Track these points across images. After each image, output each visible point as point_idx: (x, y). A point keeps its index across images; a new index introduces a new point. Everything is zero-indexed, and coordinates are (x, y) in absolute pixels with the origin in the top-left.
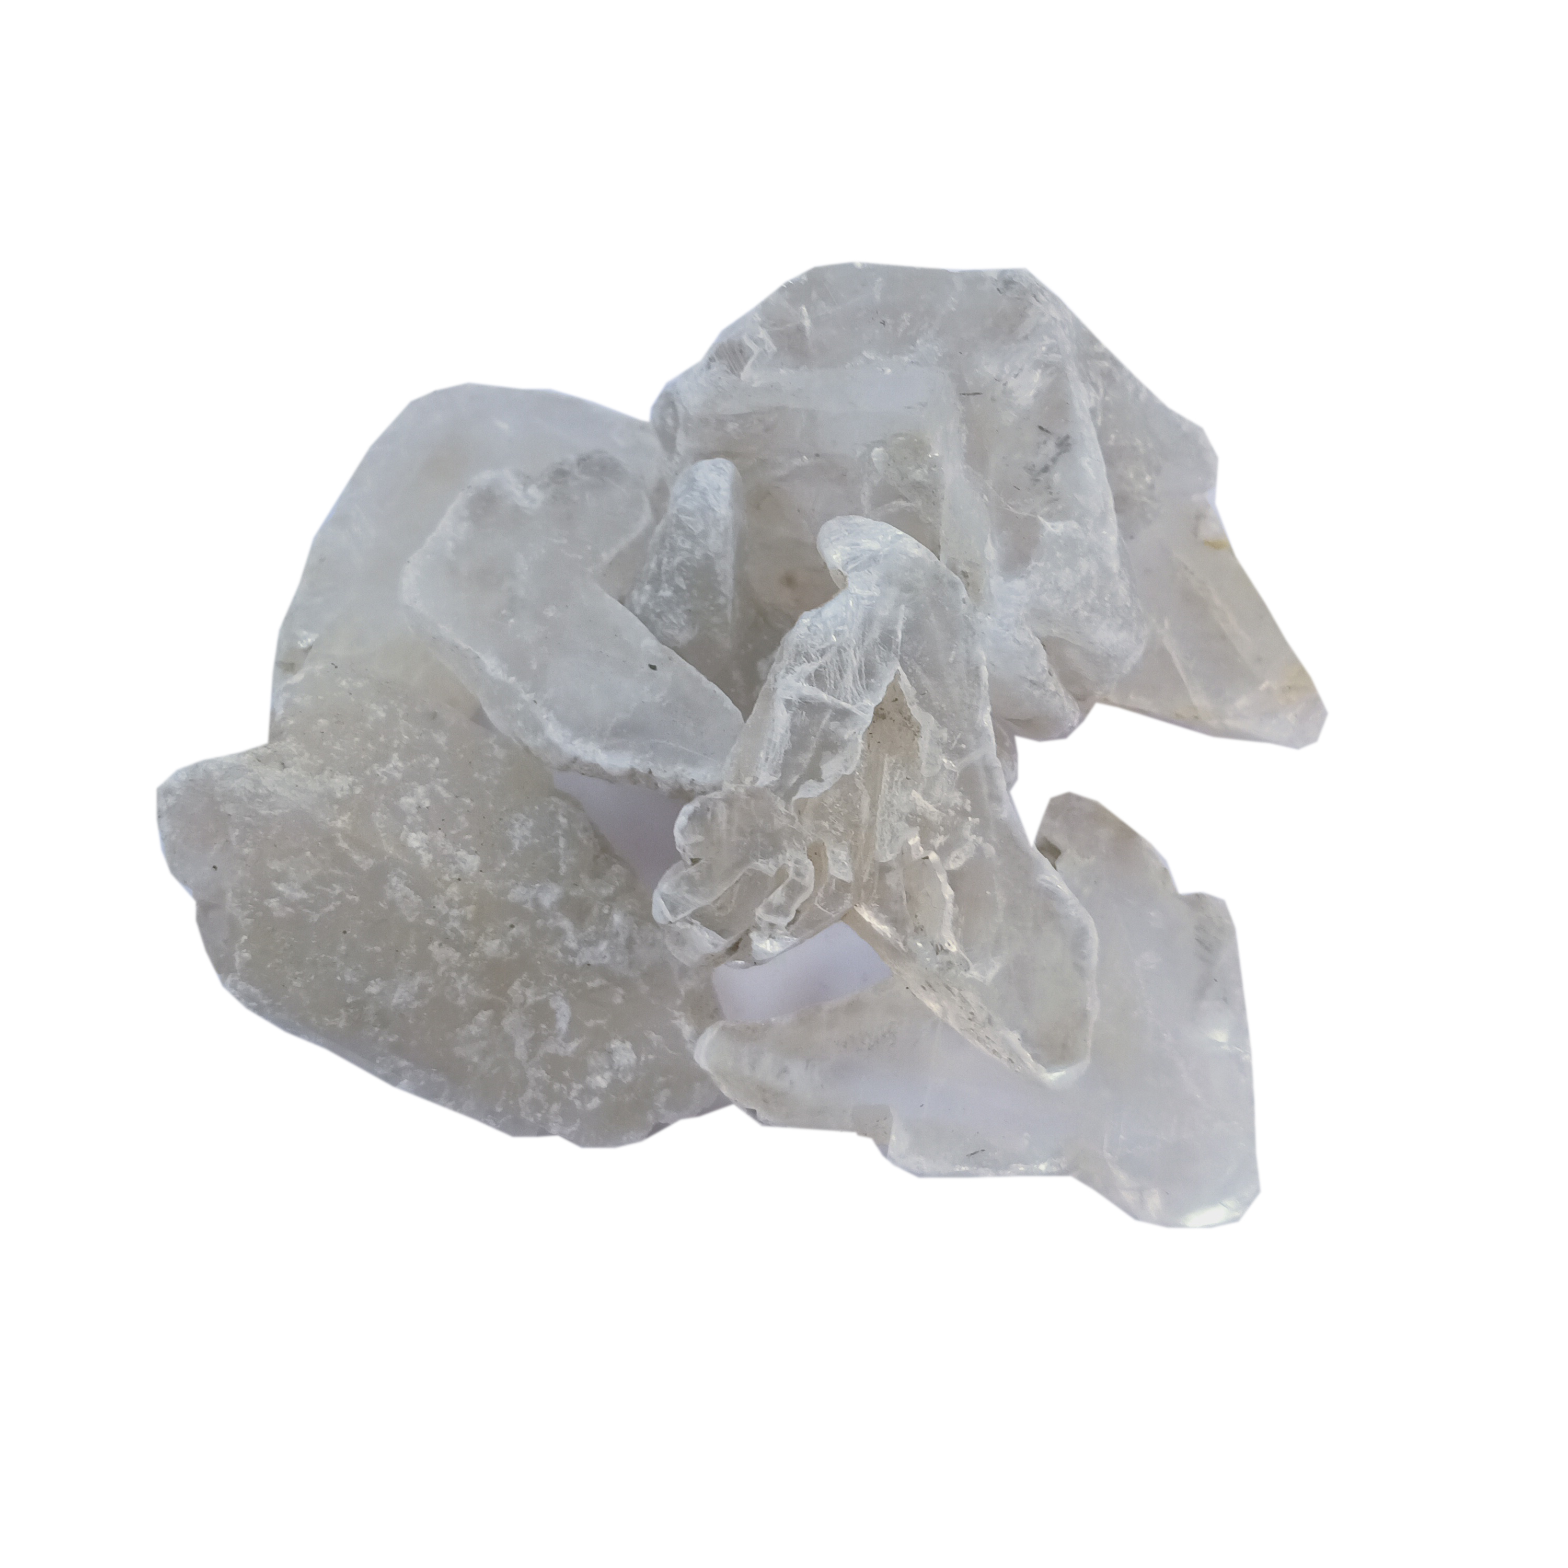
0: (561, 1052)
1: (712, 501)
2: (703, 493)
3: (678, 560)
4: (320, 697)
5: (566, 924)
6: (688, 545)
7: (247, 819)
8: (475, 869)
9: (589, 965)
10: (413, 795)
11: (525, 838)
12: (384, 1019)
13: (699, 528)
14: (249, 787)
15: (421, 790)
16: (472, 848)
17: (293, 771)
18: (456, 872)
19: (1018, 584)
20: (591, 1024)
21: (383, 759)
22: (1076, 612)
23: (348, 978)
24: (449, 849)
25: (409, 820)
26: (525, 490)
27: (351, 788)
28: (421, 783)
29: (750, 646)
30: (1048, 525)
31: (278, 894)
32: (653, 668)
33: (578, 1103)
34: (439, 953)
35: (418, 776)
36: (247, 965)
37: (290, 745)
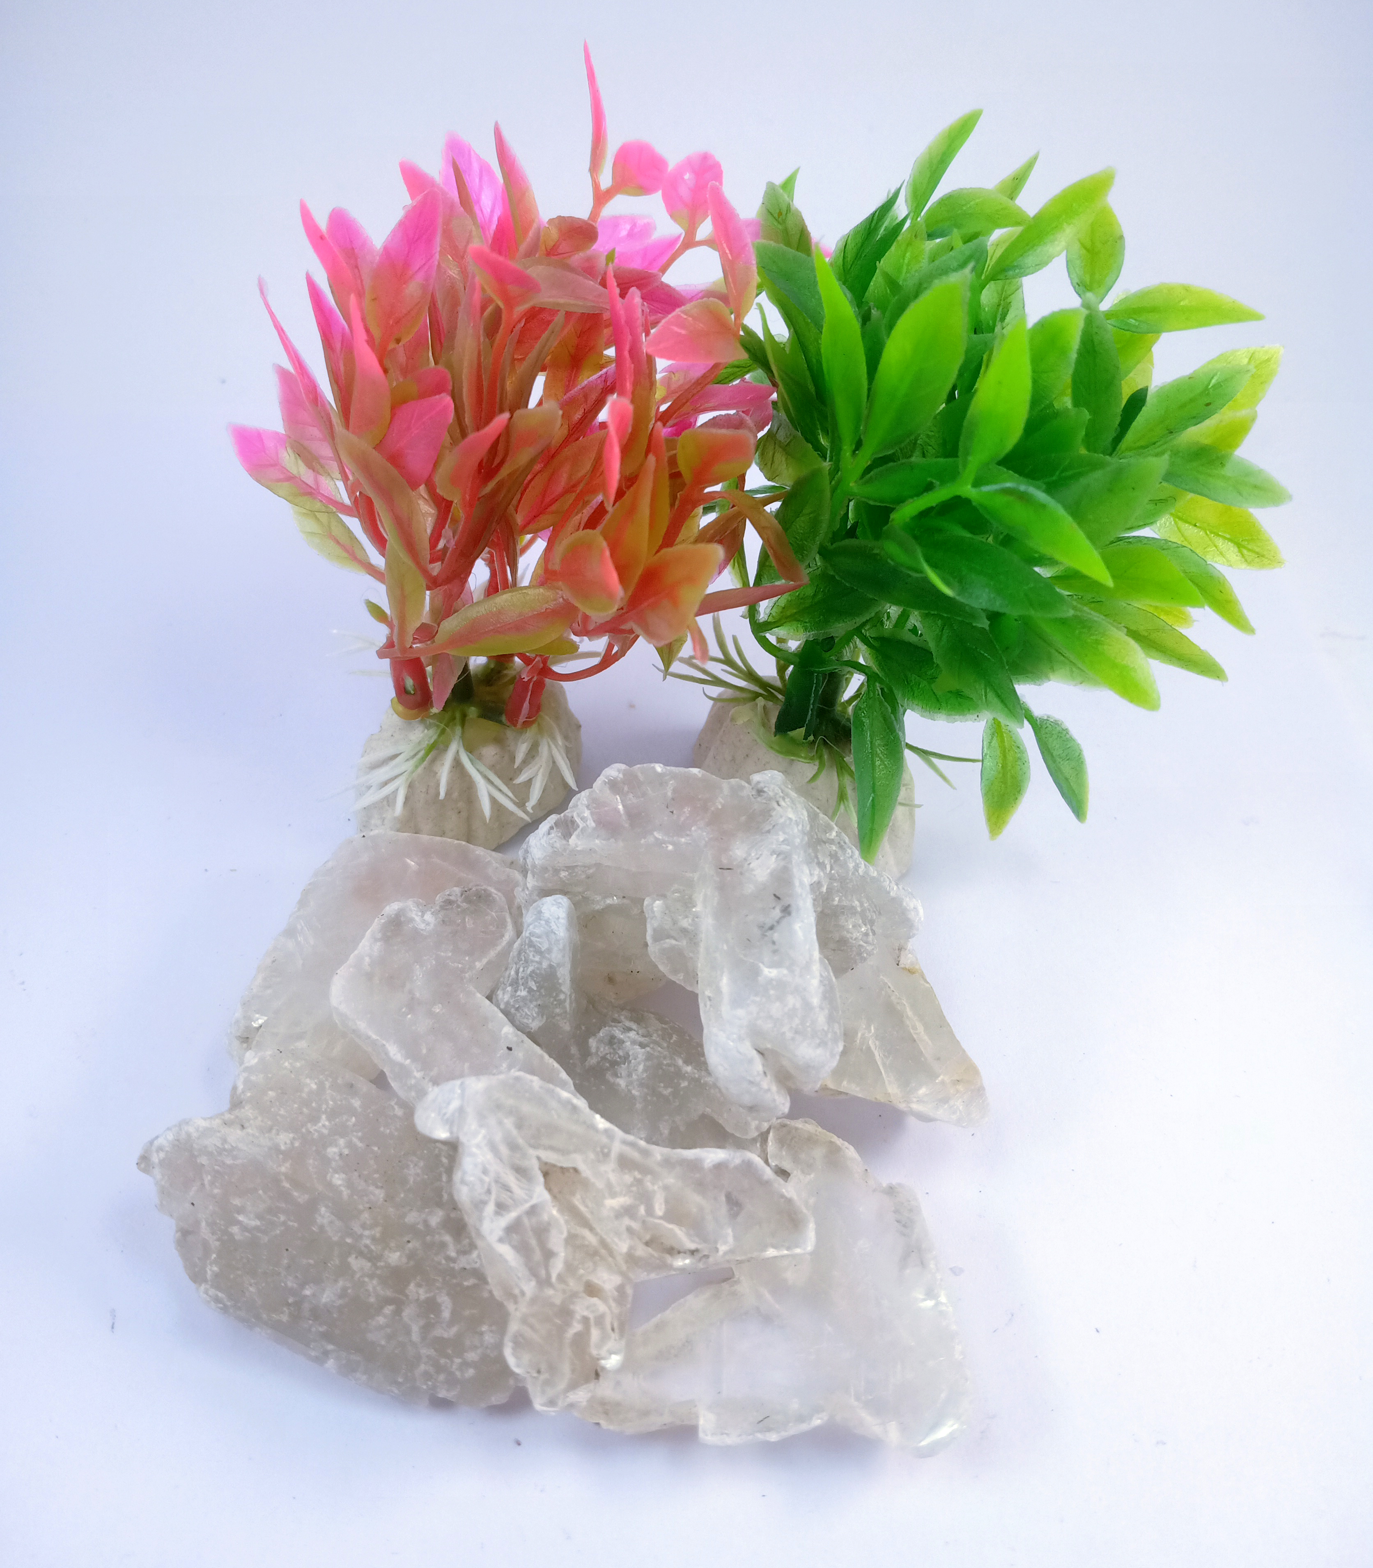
0: (446, 1335)
1: (554, 927)
2: (547, 922)
3: (530, 969)
4: (270, 1075)
5: (448, 1239)
6: (537, 958)
7: (216, 1167)
8: (382, 1200)
9: (465, 1268)
10: (336, 1146)
11: (418, 1175)
12: (316, 1314)
13: (545, 946)
14: (219, 1144)
15: (342, 1142)
16: (379, 1184)
17: (250, 1131)
18: (368, 1202)
20: (467, 1313)
21: (315, 1119)
23: (290, 1284)
24: (362, 1185)
25: (334, 1164)
26: (422, 916)
27: (292, 1143)
28: (342, 1136)
29: (583, 1028)
30: (766, 970)
31: (239, 1223)
32: (510, 1049)
33: (458, 1373)
34: (355, 1263)
35: (340, 1131)
36: (216, 1275)
37: (248, 1111)
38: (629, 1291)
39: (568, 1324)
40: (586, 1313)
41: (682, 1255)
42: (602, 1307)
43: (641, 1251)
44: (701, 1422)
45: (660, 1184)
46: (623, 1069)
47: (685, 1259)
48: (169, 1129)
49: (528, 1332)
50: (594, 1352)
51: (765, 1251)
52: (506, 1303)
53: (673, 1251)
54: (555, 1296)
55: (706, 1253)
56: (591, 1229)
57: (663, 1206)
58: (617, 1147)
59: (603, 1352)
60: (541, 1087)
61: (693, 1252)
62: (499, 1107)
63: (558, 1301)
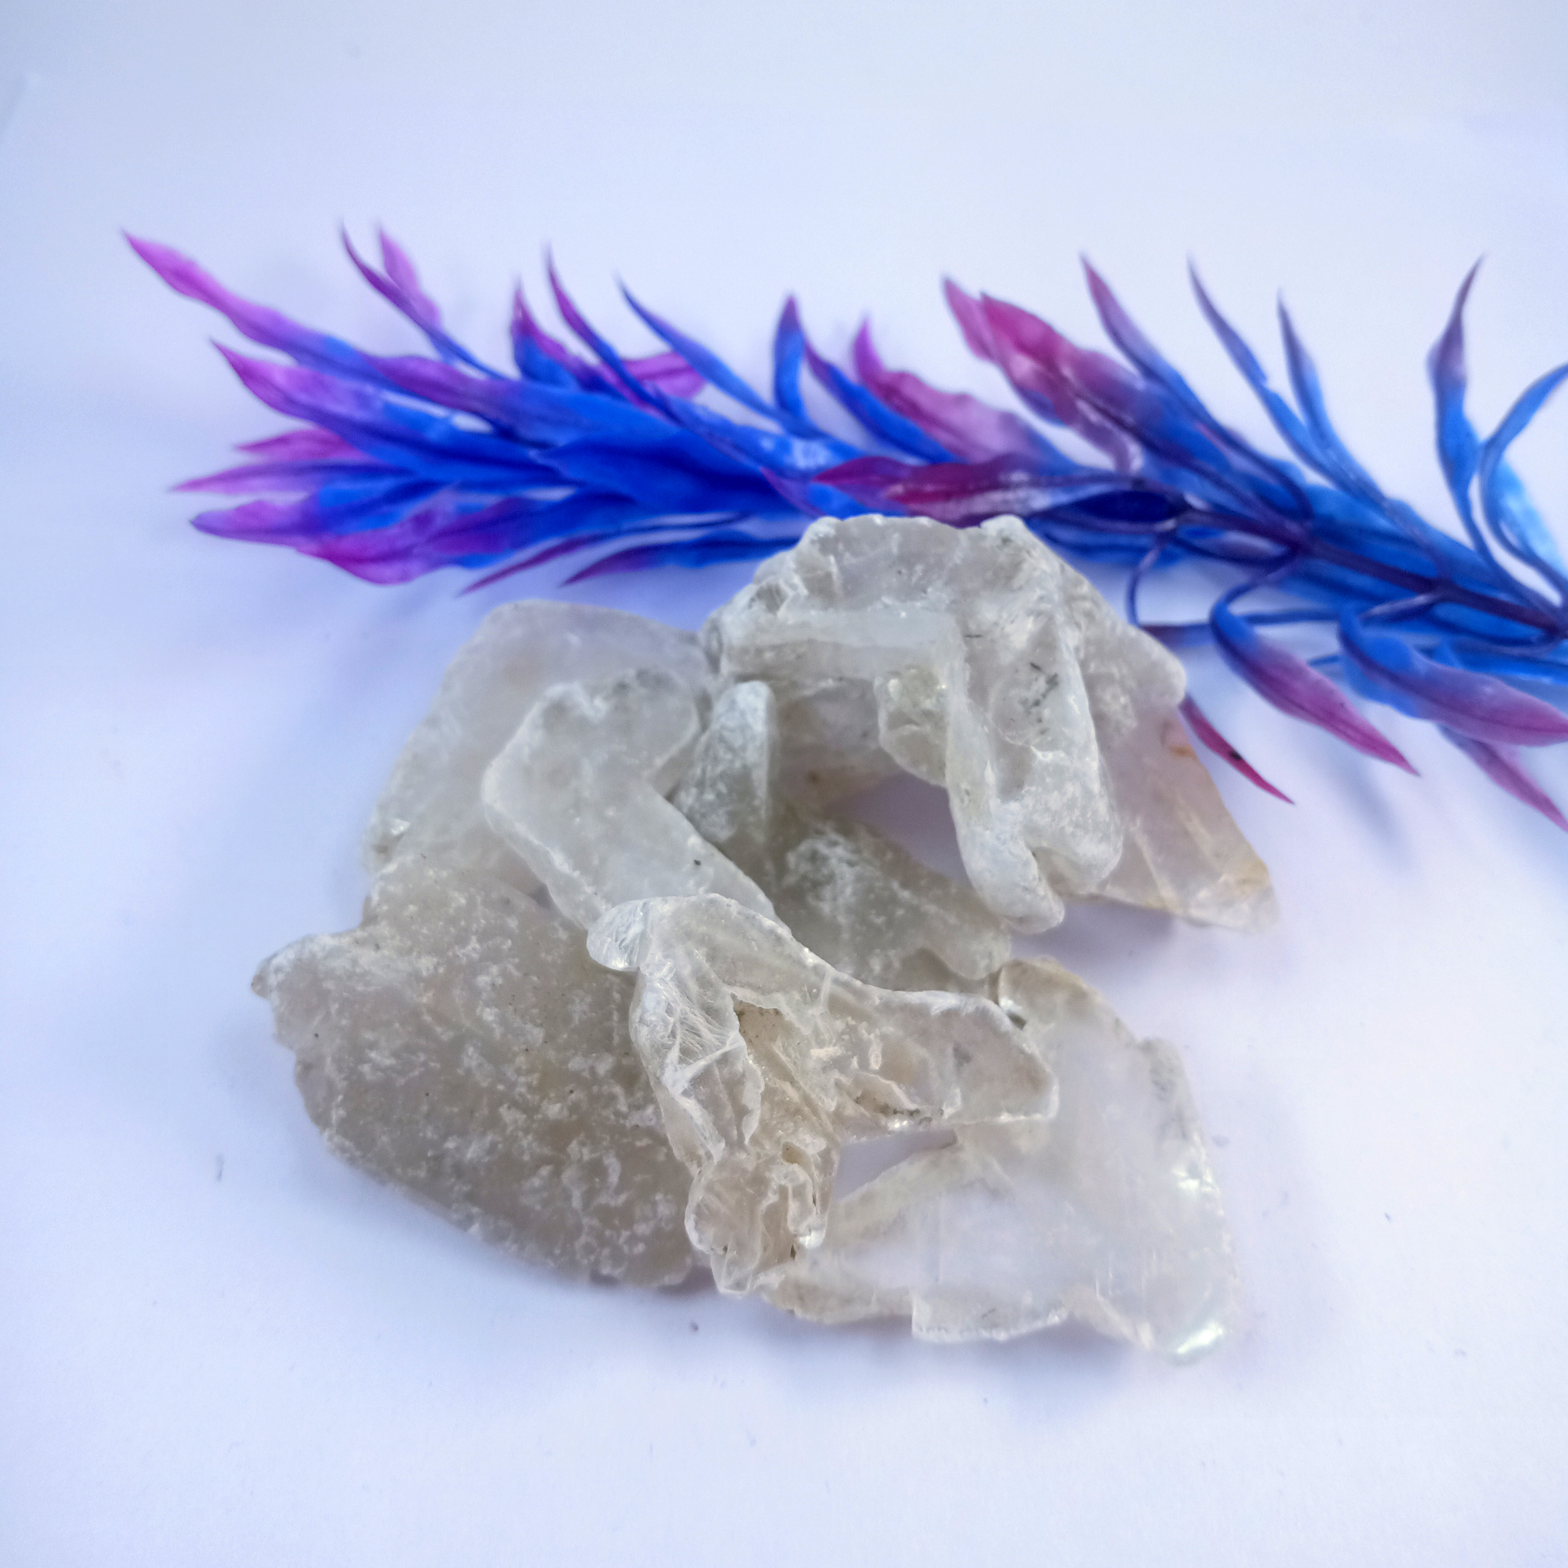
0: (613, 1203)
1: (751, 720)
2: (743, 714)
3: (720, 769)
4: (410, 886)
5: (618, 1090)
6: (729, 756)
7: (345, 994)
8: (541, 1041)
9: (637, 1126)
10: (488, 974)
11: (585, 1013)
12: (459, 1171)
13: (738, 742)
14: (348, 966)
15: (495, 969)
16: (539, 1021)
17: (386, 952)
18: (524, 1044)
19: (1014, 806)
20: (638, 1178)
21: (462, 940)
22: (1062, 828)
23: (429, 1135)
24: (517, 1022)
25: (484, 996)
26: (591, 701)
27: (436, 968)
28: (495, 962)
29: (780, 840)
30: (1039, 754)
31: (370, 1061)
32: (697, 863)
33: (625, 1248)
34: (508, 1115)
35: (493, 956)
36: (343, 1122)
37: (383, 929)
38: (835, 1157)
39: (761, 1194)
40: (783, 1183)
41: (898, 1114)
42: (802, 1176)
43: (851, 1110)
44: (915, 1314)
45: (878, 1032)
46: (827, 892)
47: (902, 1120)
48: (289, 946)
49: (715, 1203)
50: (791, 1228)
51: (999, 1116)
52: (687, 1164)
53: (888, 1110)
54: (747, 1160)
55: (928, 1115)
56: (793, 1082)
57: (880, 1059)
58: (827, 987)
59: (803, 1228)
60: (739, 913)
61: (912, 1114)
62: (688, 935)
63: (750, 1166)
